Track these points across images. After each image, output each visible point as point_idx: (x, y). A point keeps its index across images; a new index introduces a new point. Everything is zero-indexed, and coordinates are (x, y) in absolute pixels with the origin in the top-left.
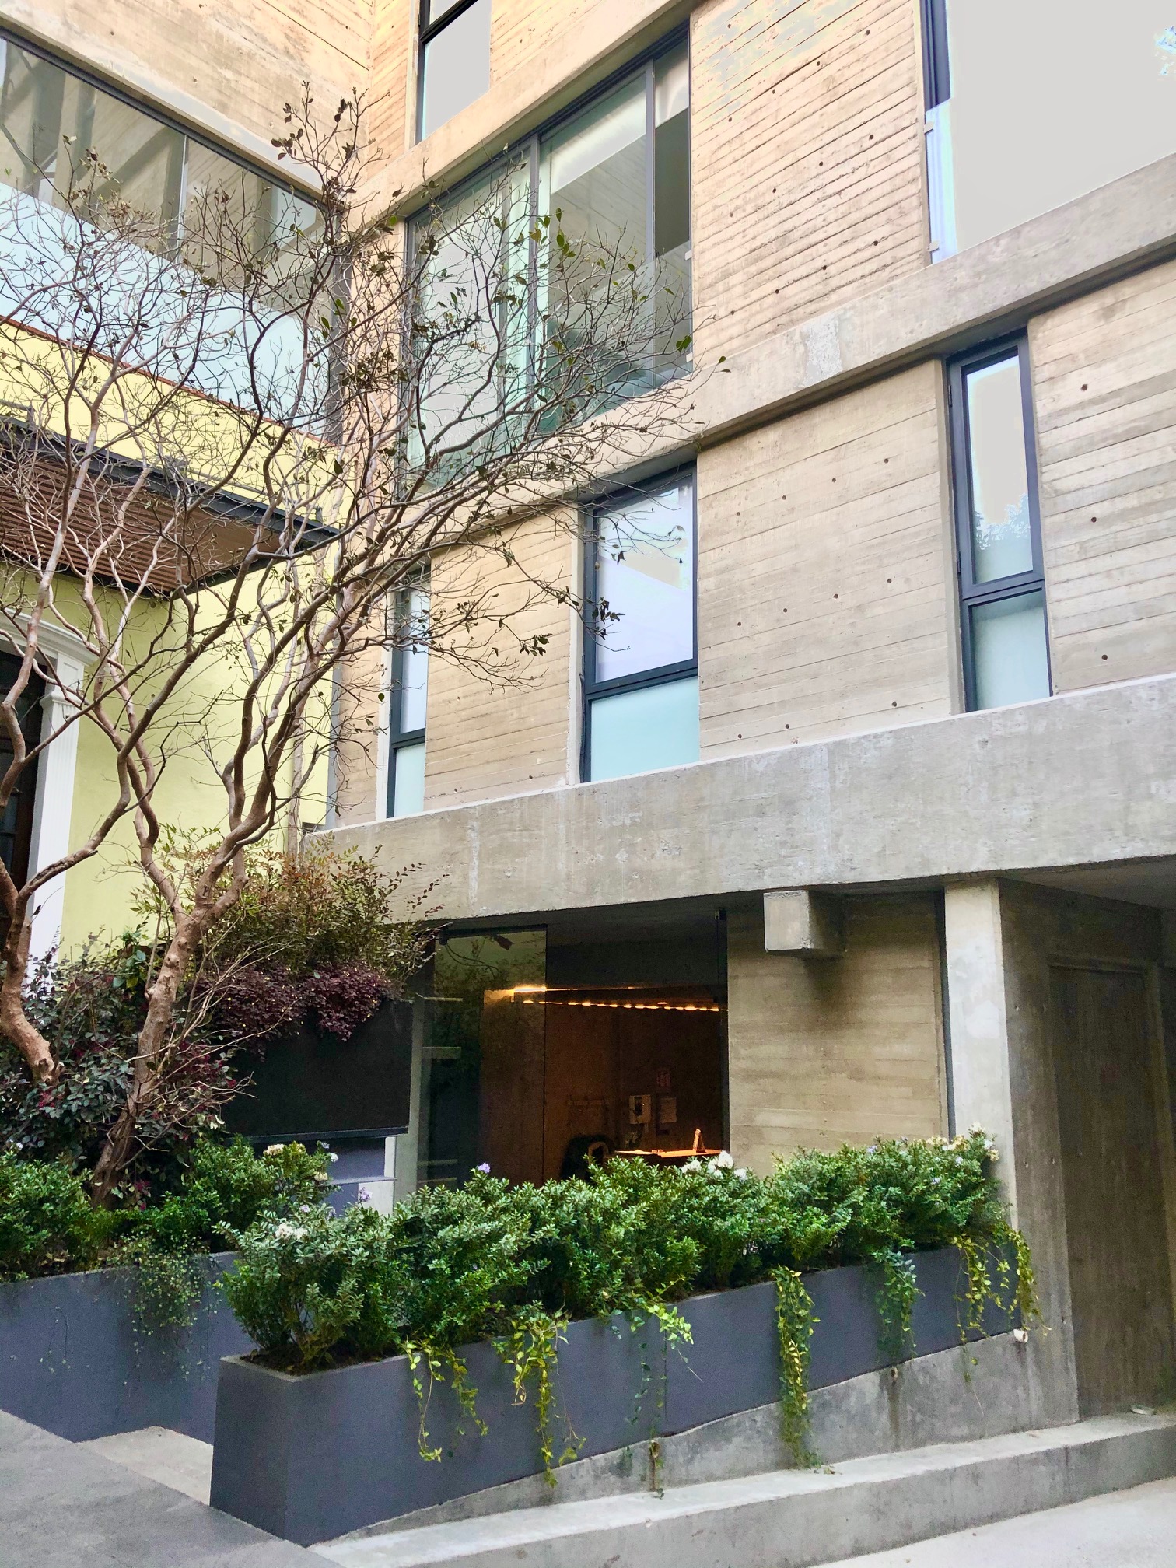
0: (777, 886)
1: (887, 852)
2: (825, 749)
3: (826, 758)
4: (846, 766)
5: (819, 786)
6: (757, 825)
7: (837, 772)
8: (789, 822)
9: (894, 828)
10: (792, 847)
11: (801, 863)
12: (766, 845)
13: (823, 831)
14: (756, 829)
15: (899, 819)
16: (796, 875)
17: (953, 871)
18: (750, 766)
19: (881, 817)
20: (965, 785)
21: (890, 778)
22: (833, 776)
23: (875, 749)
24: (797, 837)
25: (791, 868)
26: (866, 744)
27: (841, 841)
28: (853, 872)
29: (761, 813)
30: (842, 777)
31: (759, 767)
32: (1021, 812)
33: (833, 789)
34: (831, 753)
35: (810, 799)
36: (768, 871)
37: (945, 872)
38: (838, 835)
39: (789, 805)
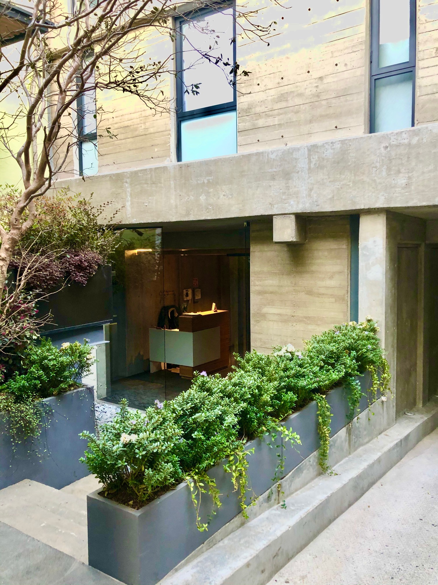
0: (280, 213)
1: (335, 198)
2: (306, 149)
3: (306, 153)
4: (316, 157)
5: (303, 166)
6: (270, 184)
7: (312, 160)
8: (288, 183)
9: (339, 187)
10: (288, 195)
11: (292, 203)
12: (275, 194)
13: (304, 188)
14: (270, 186)
15: (342, 183)
16: (290, 208)
17: (367, 207)
18: (268, 156)
19: (333, 181)
20: (376, 167)
21: (338, 163)
22: (310, 162)
23: (332, 149)
24: (291, 190)
25: (287, 205)
26: (327, 146)
27: (313, 192)
28: (318, 207)
29: (273, 178)
30: (314, 163)
31: (273, 156)
32: (402, 180)
33: (310, 168)
34: (309, 150)
35: (298, 172)
36: (276, 206)
37: (362, 207)
38: (311, 190)
39: (287, 175)
